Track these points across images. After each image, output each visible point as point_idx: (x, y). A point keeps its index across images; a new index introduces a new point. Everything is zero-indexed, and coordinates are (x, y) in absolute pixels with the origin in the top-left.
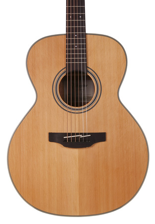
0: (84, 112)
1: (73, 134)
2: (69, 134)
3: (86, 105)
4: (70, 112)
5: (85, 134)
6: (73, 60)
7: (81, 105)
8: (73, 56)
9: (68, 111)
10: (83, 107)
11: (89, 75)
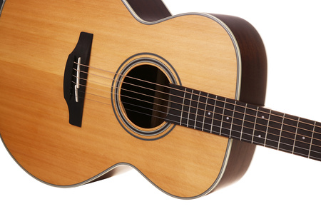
6: (187, 102)
7: (122, 99)
8: (194, 104)
11: (164, 124)
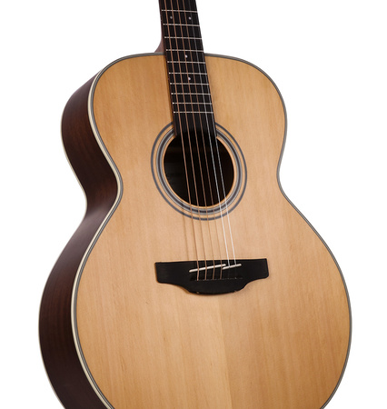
0: (223, 215)
1: (210, 263)
2: (202, 264)
3: (226, 200)
4: (198, 219)
5: (232, 262)
6: (182, 108)
7: (216, 202)
8: (181, 99)
9: (194, 218)
10: (220, 204)
11: (220, 139)
